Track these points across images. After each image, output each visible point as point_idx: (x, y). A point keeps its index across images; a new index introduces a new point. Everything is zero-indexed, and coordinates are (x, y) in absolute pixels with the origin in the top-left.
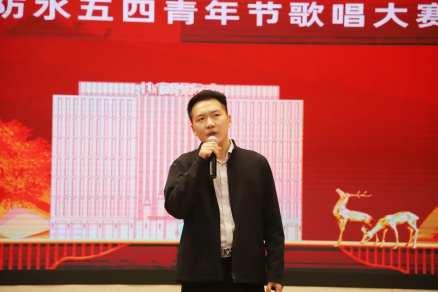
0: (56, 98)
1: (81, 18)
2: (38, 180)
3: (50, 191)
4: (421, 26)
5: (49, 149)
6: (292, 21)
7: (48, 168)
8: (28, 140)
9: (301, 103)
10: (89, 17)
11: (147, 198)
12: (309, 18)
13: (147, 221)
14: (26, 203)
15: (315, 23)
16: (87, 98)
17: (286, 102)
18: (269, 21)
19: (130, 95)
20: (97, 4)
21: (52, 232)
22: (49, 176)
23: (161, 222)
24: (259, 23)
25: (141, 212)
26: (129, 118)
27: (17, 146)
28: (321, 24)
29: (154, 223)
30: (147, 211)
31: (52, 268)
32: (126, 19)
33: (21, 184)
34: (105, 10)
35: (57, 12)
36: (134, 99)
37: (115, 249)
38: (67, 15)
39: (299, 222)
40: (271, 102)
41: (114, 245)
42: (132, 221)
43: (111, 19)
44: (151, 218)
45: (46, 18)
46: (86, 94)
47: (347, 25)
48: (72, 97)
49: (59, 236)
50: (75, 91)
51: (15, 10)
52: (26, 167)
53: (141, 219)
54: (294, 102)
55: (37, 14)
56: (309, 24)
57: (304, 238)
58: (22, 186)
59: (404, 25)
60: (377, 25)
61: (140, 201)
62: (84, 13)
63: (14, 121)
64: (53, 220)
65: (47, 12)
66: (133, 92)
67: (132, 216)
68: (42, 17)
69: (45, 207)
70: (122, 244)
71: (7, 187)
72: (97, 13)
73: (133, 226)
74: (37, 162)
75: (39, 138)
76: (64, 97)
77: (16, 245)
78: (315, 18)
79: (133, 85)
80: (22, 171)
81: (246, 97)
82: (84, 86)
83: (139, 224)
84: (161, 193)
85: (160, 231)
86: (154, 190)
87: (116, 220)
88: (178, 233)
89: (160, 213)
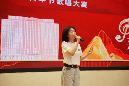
0: (2, 19)
4: (82, 7)
6: (57, 3)
9: (59, 24)
11: (25, 49)
12: (61, 3)
15: (62, 4)
16: (10, 20)
17: (56, 24)
18: (52, 3)
23: (28, 55)
24: (50, 3)
25: (23, 52)
26: (21, 26)
28: (63, 4)
29: (26, 56)
30: (25, 52)
36: (22, 21)
39: (58, 55)
40: (52, 24)
44: (25, 54)
46: (10, 19)
47: (68, 5)
48: (6, 20)
50: (7, 18)
53: (23, 54)
54: (57, 24)
56: (60, 4)
57: (59, 59)
59: (79, 6)
60: (74, 6)
61: (23, 50)
66: (21, 19)
70: (18, 62)
73: (21, 57)
76: (4, 19)
78: (62, 3)
79: (22, 17)
81: (47, 22)
82: (10, 17)
83: (23, 56)
84: (28, 47)
85: (28, 58)
86: (26, 47)
87: (17, 55)
88: (32, 58)
89: (28, 53)
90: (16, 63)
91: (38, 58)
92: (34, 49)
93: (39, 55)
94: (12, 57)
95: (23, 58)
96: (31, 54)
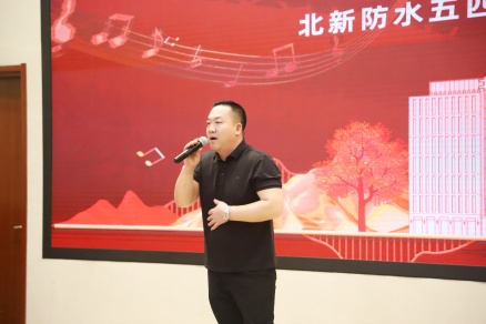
0: (411, 99)
1: (431, 20)
3: (408, 189)
5: (407, 149)
7: (406, 166)
8: (390, 141)
10: (438, 18)
14: (390, 200)
16: (437, 97)
19: (474, 91)
20: (445, 4)
21: (411, 227)
22: (407, 174)
27: (381, 146)
31: (413, 261)
32: (470, 15)
33: (385, 182)
34: (452, 8)
35: (412, 18)
36: (477, 95)
37: (465, 245)
38: (420, 19)
41: (463, 242)
42: (478, 218)
43: (457, 17)
45: (404, 24)
46: (436, 94)
48: (424, 98)
49: (418, 231)
50: (426, 92)
51: (380, 21)
52: (389, 166)
55: (396, 22)
58: (386, 184)
62: (434, 14)
63: (379, 124)
64: (411, 216)
65: (404, 20)
66: (476, 88)
67: (478, 212)
68: (400, 24)
69: (405, 205)
70: (469, 241)
71: (375, 185)
72: (445, 13)
73: (480, 223)
74: (397, 163)
75: (398, 140)
76: (418, 98)
77: (384, 239)
79: (476, 81)
80: (386, 170)
83: (485, 221)
87: (464, 217)
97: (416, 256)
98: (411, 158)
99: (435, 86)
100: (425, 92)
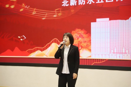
1: (97, 3)
2: (89, 44)
3: (91, 46)
5: (90, 36)
7: (90, 40)
8: (86, 34)
11: (112, 48)
13: (112, 53)
14: (86, 49)
16: (98, 23)
21: (92, 56)
22: (91, 42)
23: (116, 54)
25: (111, 51)
26: (108, 27)
27: (84, 35)
29: (114, 54)
30: (112, 51)
32: (107, 1)
33: (85, 44)
35: (92, 2)
38: (94, 2)
41: (105, 60)
42: (109, 53)
43: (103, 2)
44: (113, 53)
45: (90, 4)
46: (98, 22)
48: (95, 23)
49: (93, 57)
51: (83, 3)
52: (86, 40)
53: (111, 53)
58: (85, 45)
61: (111, 49)
62: (97, 1)
63: (83, 29)
64: (92, 53)
65: (90, 2)
68: (89, 3)
69: (90, 50)
70: (107, 60)
71: (82, 45)
72: (100, 1)
73: (109, 55)
74: (88, 39)
75: (88, 33)
76: (93, 23)
77: (85, 59)
80: (85, 41)
83: (110, 55)
84: (115, 46)
85: (116, 56)
86: (114, 46)
87: (105, 53)
88: (120, 57)
89: (115, 52)
90: (104, 61)
91: (127, 57)
92: (122, 48)
93: (127, 54)
94: (100, 55)
95: (110, 56)
96: (119, 53)
97: (93, 64)
98: (91, 38)
99: (98, 20)
100: (95, 21)
